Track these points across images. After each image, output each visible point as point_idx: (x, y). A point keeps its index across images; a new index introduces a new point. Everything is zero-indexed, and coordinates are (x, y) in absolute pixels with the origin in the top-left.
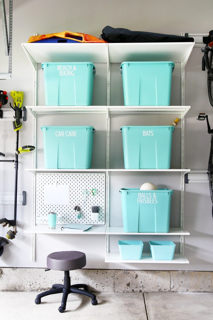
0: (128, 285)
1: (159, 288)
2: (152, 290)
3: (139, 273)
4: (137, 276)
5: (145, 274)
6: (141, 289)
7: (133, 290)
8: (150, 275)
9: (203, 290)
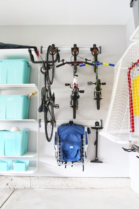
0: (7, 184)
1: (24, 186)
2: (21, 188)
3: (13, 178)
4: (12, 179)
5: (16, 178)
6: (14, 187)
7: (10, 188)
8: (19, 179)
9: (48, 188)
